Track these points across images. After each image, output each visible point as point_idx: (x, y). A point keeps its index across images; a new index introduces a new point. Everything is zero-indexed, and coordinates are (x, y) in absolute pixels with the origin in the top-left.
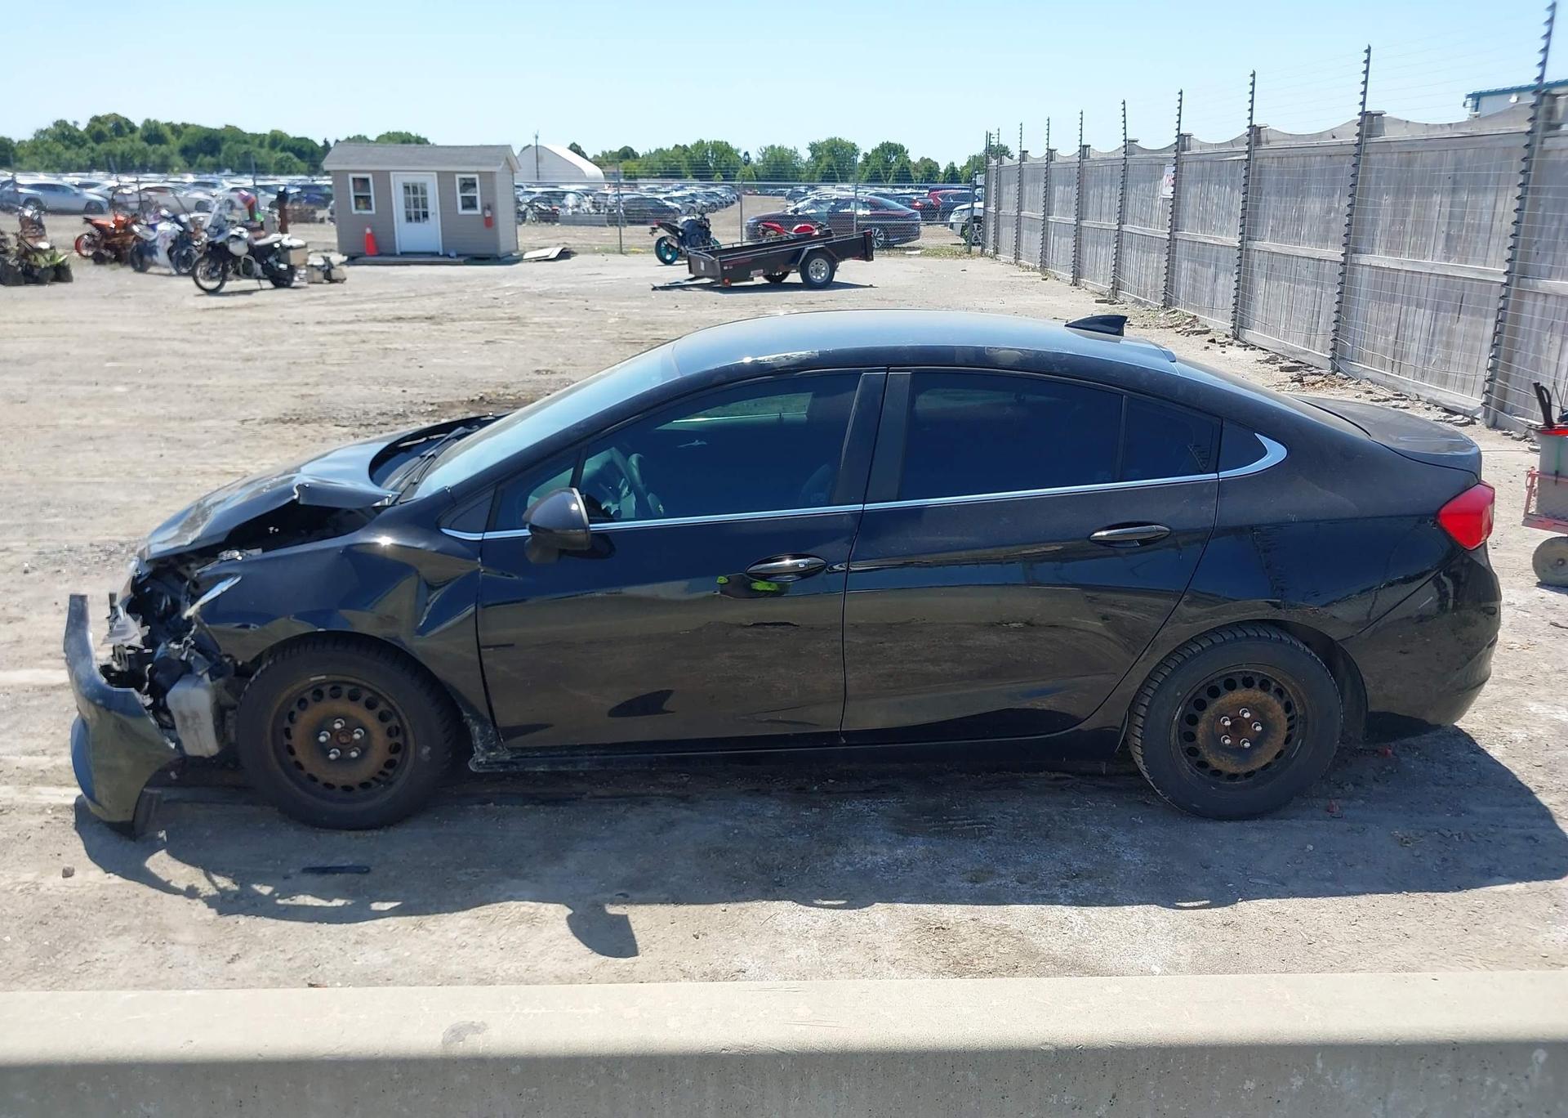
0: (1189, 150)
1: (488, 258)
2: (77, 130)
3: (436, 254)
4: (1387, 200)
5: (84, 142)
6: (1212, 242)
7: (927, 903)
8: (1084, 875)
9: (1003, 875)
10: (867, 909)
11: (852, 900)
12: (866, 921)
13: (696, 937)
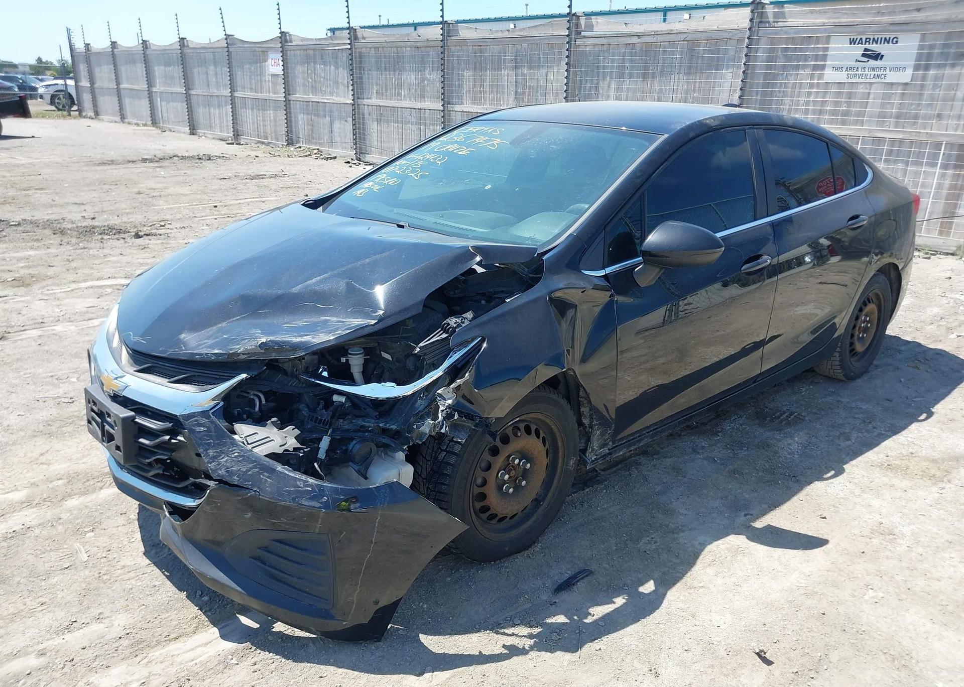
0: (291, 42)
4: (467, 74)
6: (326, 101)
7: (857, 457)
8: (869, 420)
9: (850, 432)
10: (847, 470)
11: (833, 469)
12: (859, 475)
13: (825, 519)
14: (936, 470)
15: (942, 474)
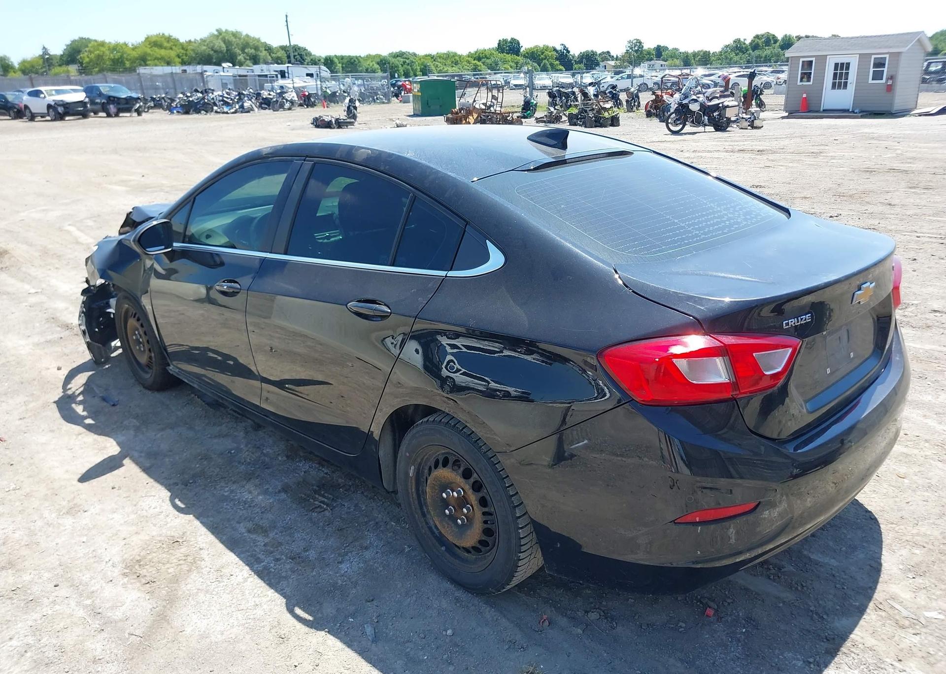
1: (884, 114)
2: (745, 44)
3: (847, 111)
5: (747, 50)
7: (207, 528)
8: (298, 560)
9: (267, 536)
10: (182, 515)
11: (189, 507)
12: (169, 520)
13: (113, 488)
14: (154, 572)
15: (141, 572)
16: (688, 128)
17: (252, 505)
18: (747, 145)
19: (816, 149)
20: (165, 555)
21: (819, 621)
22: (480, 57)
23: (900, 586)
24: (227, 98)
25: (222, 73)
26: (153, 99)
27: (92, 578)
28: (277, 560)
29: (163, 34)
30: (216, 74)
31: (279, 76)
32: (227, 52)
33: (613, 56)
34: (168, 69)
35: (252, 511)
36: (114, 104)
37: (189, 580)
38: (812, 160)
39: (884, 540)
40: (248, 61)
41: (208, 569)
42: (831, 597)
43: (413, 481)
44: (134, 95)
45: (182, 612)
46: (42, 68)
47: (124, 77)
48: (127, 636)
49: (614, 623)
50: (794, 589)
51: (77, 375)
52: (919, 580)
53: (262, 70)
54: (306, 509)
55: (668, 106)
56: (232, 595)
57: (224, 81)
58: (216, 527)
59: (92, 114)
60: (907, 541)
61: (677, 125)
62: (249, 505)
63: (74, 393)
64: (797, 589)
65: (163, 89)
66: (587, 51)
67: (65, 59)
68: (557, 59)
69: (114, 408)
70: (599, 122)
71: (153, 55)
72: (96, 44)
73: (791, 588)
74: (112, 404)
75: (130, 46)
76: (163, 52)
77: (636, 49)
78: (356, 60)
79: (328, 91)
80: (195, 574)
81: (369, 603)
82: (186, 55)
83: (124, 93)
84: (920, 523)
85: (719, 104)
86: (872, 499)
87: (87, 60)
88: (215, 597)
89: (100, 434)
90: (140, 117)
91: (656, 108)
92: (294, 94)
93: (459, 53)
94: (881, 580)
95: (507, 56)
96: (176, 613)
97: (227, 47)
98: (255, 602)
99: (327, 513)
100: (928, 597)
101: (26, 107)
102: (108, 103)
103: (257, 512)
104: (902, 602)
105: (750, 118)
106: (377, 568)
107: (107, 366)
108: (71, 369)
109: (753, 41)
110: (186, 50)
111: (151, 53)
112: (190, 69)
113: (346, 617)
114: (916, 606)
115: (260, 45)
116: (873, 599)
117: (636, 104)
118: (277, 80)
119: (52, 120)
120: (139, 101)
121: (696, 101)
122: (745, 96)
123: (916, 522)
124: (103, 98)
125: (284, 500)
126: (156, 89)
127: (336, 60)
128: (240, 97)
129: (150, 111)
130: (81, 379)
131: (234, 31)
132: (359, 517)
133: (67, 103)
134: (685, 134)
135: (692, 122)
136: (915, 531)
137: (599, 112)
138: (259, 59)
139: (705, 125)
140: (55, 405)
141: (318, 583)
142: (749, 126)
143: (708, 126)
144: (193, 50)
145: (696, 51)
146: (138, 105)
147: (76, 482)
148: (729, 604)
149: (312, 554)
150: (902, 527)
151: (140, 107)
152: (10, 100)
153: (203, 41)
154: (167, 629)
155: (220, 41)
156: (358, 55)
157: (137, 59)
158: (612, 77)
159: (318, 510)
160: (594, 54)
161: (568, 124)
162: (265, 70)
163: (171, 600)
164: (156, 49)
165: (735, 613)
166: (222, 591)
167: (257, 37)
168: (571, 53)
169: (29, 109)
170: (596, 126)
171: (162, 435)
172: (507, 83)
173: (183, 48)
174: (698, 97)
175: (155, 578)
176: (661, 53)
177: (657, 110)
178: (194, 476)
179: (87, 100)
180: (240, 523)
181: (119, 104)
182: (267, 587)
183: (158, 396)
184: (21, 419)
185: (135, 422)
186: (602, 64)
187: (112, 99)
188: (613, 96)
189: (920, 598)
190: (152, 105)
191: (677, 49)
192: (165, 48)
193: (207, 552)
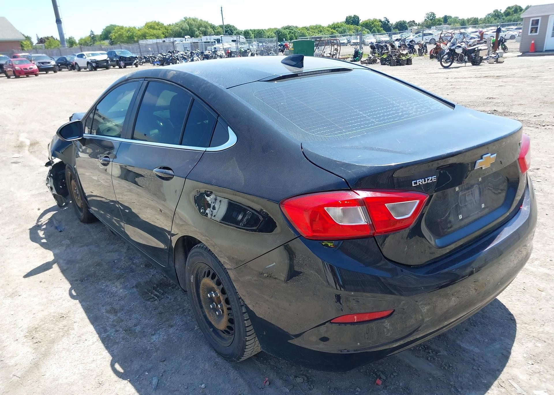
5: (502, 16)
7: (83, 309)
8: (129, 332)
9: (116, 315)
10: (73, 300)
11: (78, 295)
12: (64, 303)
13: (40, 282)
14: (42, 336)
15: (35, 335)
16: (455, 64)
17: (115, 295)
18: (492, 73)
19: (535, 75)
20: (52, 325)
21: (455, 393)
22: (335, 27)
23: (521, 370)
24: (185, 55)
25: (184, 42)
26: (145, 58)
27: (7, 338)
28: (117, 331)
29: (155, 21)
30: (181, 42)
31: (216, 42)
32: (190, 30)
33: (416, 24)
34: (155, 41)
35: (114, 299)
36: (123, 61)
37: (61, 342)
38: (531, 81)
39: (517, 335)
40: (201, 35)
41: (74, 335)
42: (468, 375)
43: (194, 285)
44: (134, 56)
45: (48, 363)
46: (90, 42)
47: (130, 46)
48: (11, 376)
49: (312, 386)
50: (442, 368)
51: (47, 214)
52: (536, 366)
53: (207, 39)
54: (145, 299)
55: (443, 51)
56: (81, 353)
57: (185, 46)
58: (89, 309)
59: (112, 67)
60: (533, 336)
61: (447, 62)
62: (113, 295)
63: (42, 223)
64: (444, 368)
65: (152, 52)
66: (400, 21)
67: (102, 37)
68: (381, 27)
69: (60, 233)
70: (399, 63)
71: (149, 33)
72: (119, 28)
73: (441, 367)
74: (60, 230)
75: (137, 29)
76: (155, 32)
77: (431, 18)
78: (262, 32)
79: (242, 49)
80: (65, 338)
81: (161, 363)
82: (167, 33)
83: (129, 55)
84: (546, 324)
85: (475, 48)
86: (516, 306)
87: (114, 37)
88: (71, 354)
89: (46, 249)
90: (137, 68)
91: (436, 53)
92: (223, 52)
93: (323, 25)
94: (508, 364)
95: (351, 26)
96: (45, 363)
97: (190, 27)
98: (93, 358)
99: (156, 302)
100: (540, 380)
101: (76, 63)
102: (120, 61)
103: (116, 300)
104: (520, 382)
105: (496, 57)
106: (174, 340)
107: (65, 208)
108: (45, 210)
109: (506, 11)
110: (168, 30)
111: (148, 32)
112: (167, 40)
113: (145, 371)
114: (529, 386)
115: (208, 25)
116: (499, 378)
117: (425, 51)
118: (215, 44)
119: (90, 71)
120: (136, 59)
121: (460, 47)
122: (493, 43)
123: (543, 323)
124: (117, 58)
125: (133, 293)
126: (148, 52)
127: (250, 32)
128: (191, 55)
129: (143, 64)
130: (49, 215)
131: (194, 18)
132: (175, 305)
133: (98, 61)
134: (452, 68)
135: (457, 60)
136: (541, 330)
137: (399, 56)
138: (207, 33)
139: (466, 62)
140: (29, 230)
141: (136, 348)
142: (495, 61)
143: (468, 62)
144: (170, 30)
145: (469, 18)
146: (136, 61)
147: (21, 278)
148: (394, 376)
149: (138, 329)
150: (532, 326)
151: (137, 62)
152: (68, 60)
153: (177, 24)
154: (36, 374)
155: (186, 24)
156: (264, 29)
157: (141, 36)
158: (413, 36)
159: (152, 300)
160: (404, 22)
161: (381, 64)
162: (208, 39)
163: (45, 355)
164: (151, 30)
165: (397, 383)
166: (77, 350)
167: (206, 21)
168: (391, 22)
169: (78, 65)
170: (397, 65)
171: (80, 250)
172: (349, 42)
173: (166, 29)
174: (462, 45)
175: (42, 340)
176: (447, 20)
177: (437, 54)
178: (89, 276)
179: (108, 59)
180: (104, 306)
181: (125, 61)
182: (105, 349)
183: (87, 226)
184: (8, 239)
185: (68, 242)
186: (409, 28)
187: (122, 58)
188: (410, 47)
189: (534, 380)
190: (145, 61)
191: (457, 18)
192: (156, 29)
193: (78, 324)
